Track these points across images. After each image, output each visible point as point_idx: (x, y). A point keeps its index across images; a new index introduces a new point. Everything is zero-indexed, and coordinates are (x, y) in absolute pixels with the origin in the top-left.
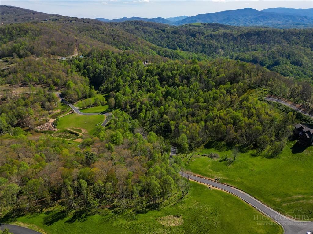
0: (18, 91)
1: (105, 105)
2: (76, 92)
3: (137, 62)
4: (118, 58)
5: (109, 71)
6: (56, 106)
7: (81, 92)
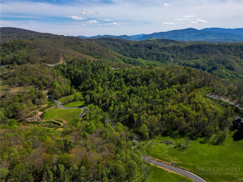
0: (15, 90)
1: (82, 100)
2: (60, 90)
3: (108, 67)
4: (93, 65)
5: (86, 75)
6: (44, 102)
7: (64, 91)
